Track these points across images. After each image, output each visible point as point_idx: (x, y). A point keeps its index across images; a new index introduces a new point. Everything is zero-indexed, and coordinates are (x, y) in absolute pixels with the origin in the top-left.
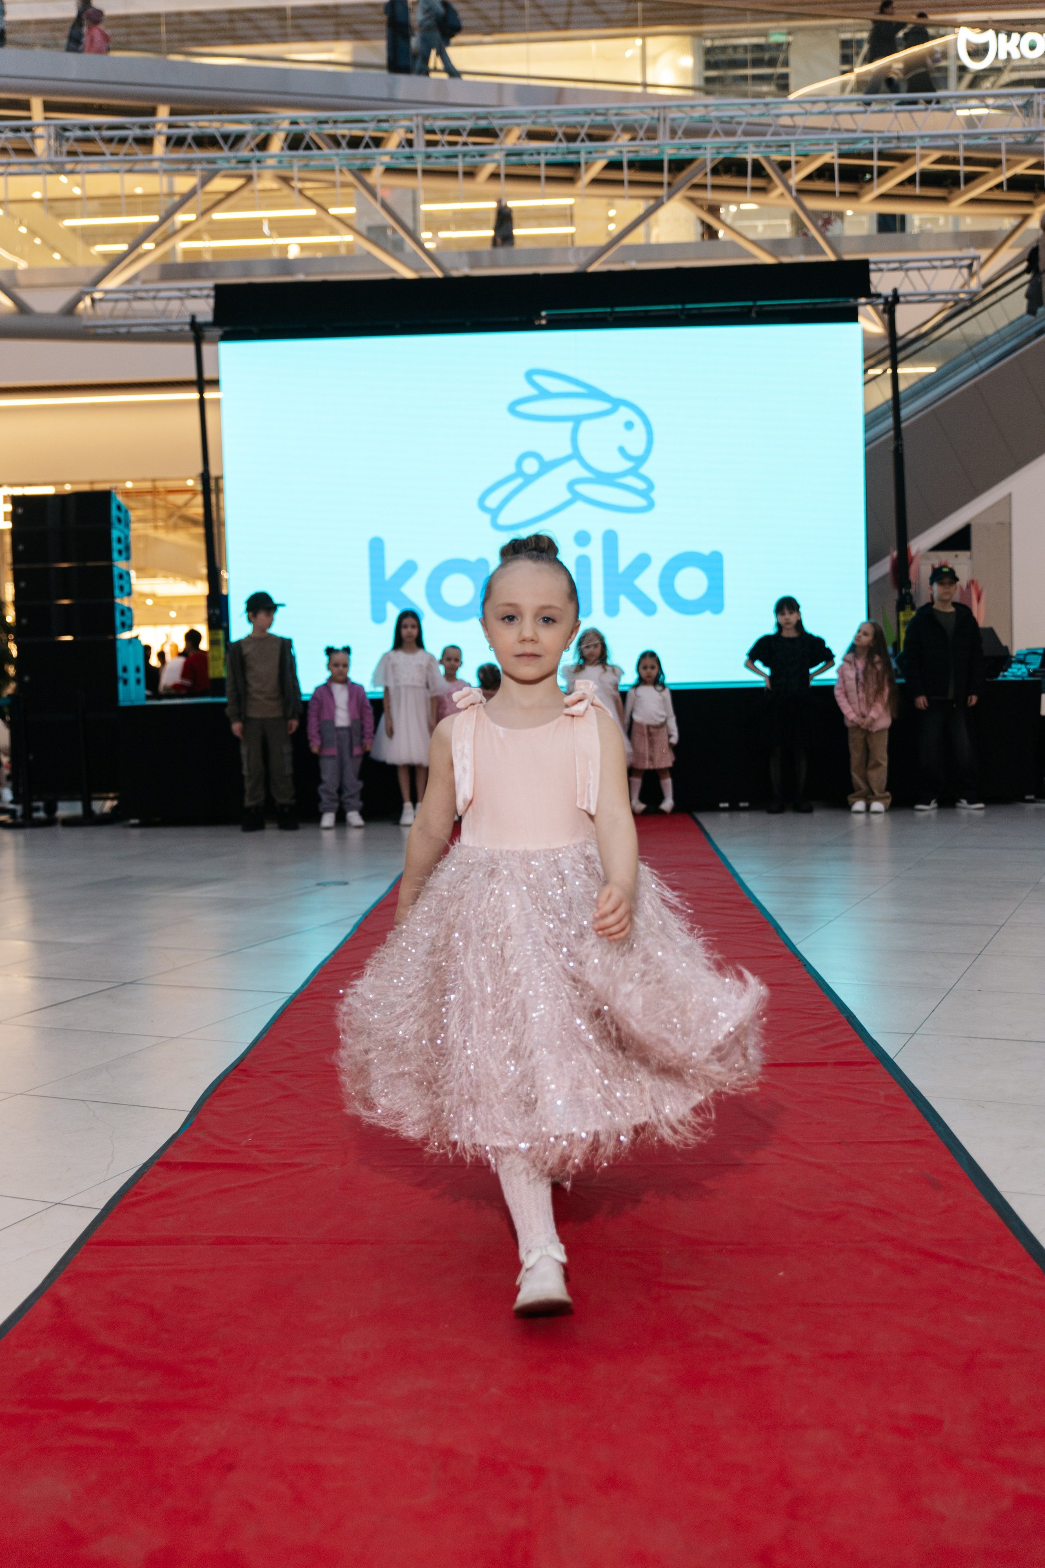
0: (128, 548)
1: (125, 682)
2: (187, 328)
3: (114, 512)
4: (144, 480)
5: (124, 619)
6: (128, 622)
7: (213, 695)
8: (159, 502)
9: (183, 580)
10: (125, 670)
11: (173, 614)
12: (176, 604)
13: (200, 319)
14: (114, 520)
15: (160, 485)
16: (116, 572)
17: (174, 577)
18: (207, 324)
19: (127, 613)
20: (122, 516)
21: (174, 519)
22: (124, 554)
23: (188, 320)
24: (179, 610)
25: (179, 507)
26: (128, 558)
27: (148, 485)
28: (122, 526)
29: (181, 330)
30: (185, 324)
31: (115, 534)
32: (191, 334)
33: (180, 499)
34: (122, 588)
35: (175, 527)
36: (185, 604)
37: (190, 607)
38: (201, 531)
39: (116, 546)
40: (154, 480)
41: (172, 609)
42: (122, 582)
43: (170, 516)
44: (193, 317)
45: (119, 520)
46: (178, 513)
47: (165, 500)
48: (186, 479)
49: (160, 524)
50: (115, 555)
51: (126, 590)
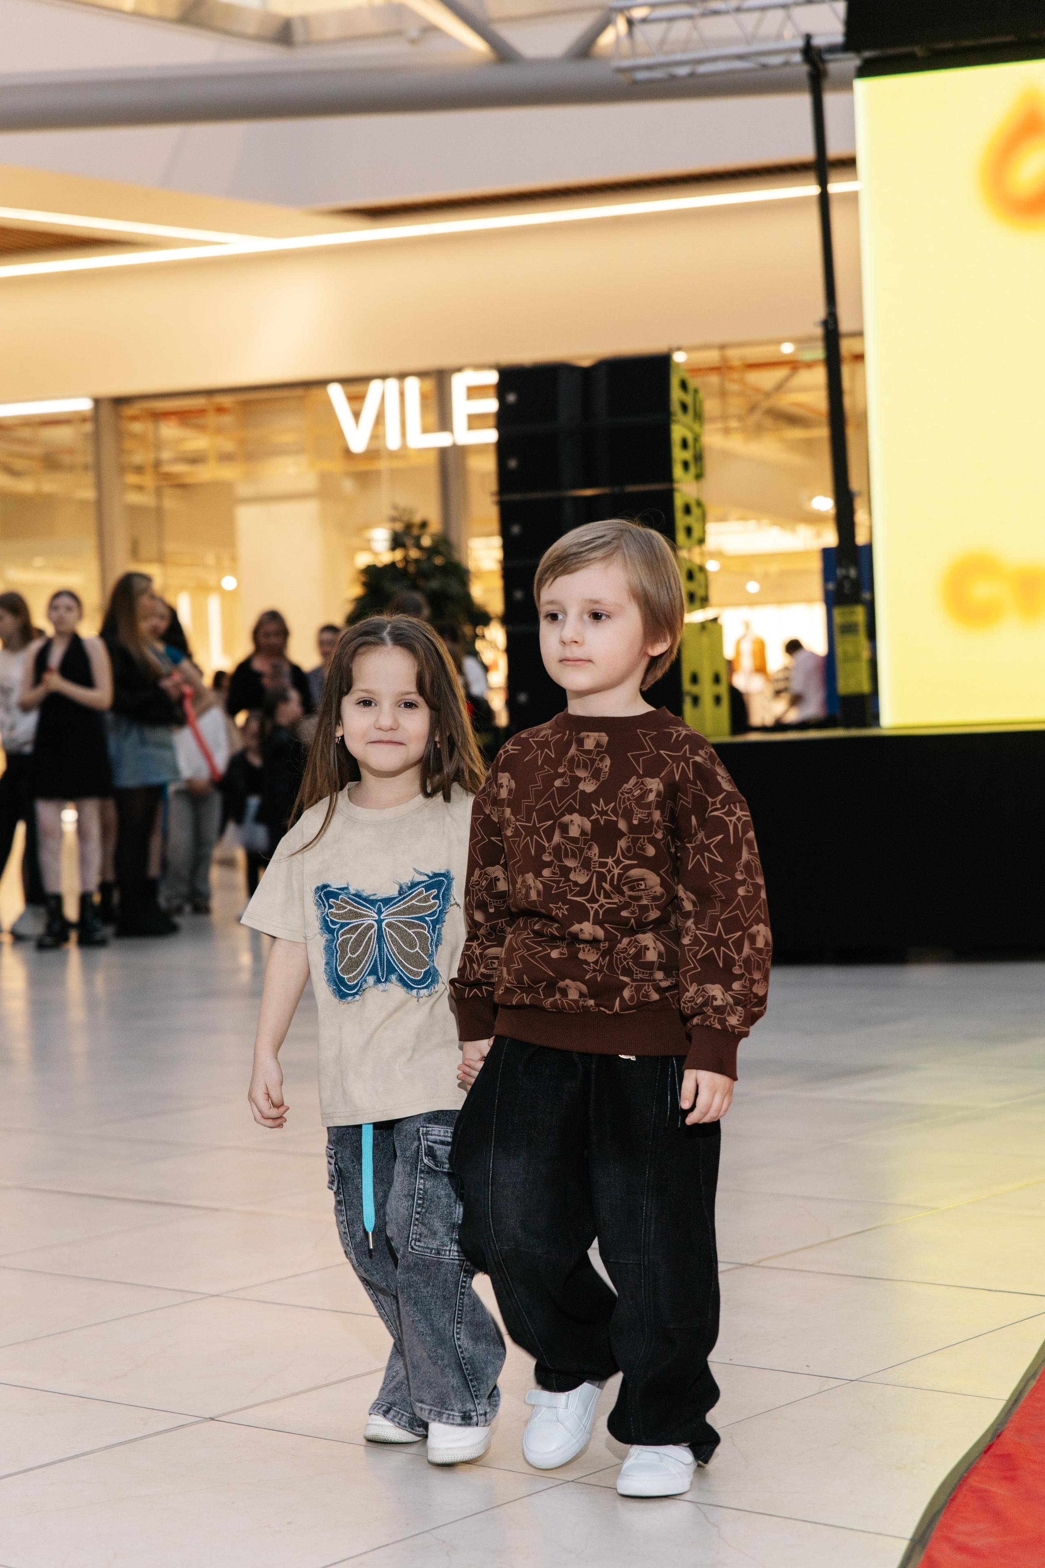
0: (699, 458)
1: (696, 700)
2: (798, 58)
3: (676, 394)
4: (706, 347)
5: (692, 586)
6: (700, 593)
7: (848, 725)
8: (733, 387)
9: (774, 524)
10: (695, 679)
11: (753, 587)
12: (758, 569)
13: (819, 41)
14: (675, 407)
15: (735, 355)
16: (679, 502)
17: (759, 519)
18: (832, 49)
19: (698, 576)
20: (689, 399)
21: (757, 416)
22: (693, 470)
23: (800, 43)
24: (764, 580)
25: (768, 395)
26: (699, 476)
27: (712, 357)
28: (688, 419)
29: (786, 64)
30: (792, 50)
31: (678, 432)
32: (805, 69)
33: (767, 379)
34: (689, 531)
35: (758, 430)
36: (774, 568)
37: (783, 574)
38: (823, 432)
39: (679, 454)
40: (722, 347)
41: (751, 577)
42: (690, 520)
43: (752, 409)
44: (808, 38)
45: (684, 407)
46: (766, 404)
47: (742, 382)
48: (780, 341)
49: (734, 424)
50: (678, 471)
51: (696, 534)
